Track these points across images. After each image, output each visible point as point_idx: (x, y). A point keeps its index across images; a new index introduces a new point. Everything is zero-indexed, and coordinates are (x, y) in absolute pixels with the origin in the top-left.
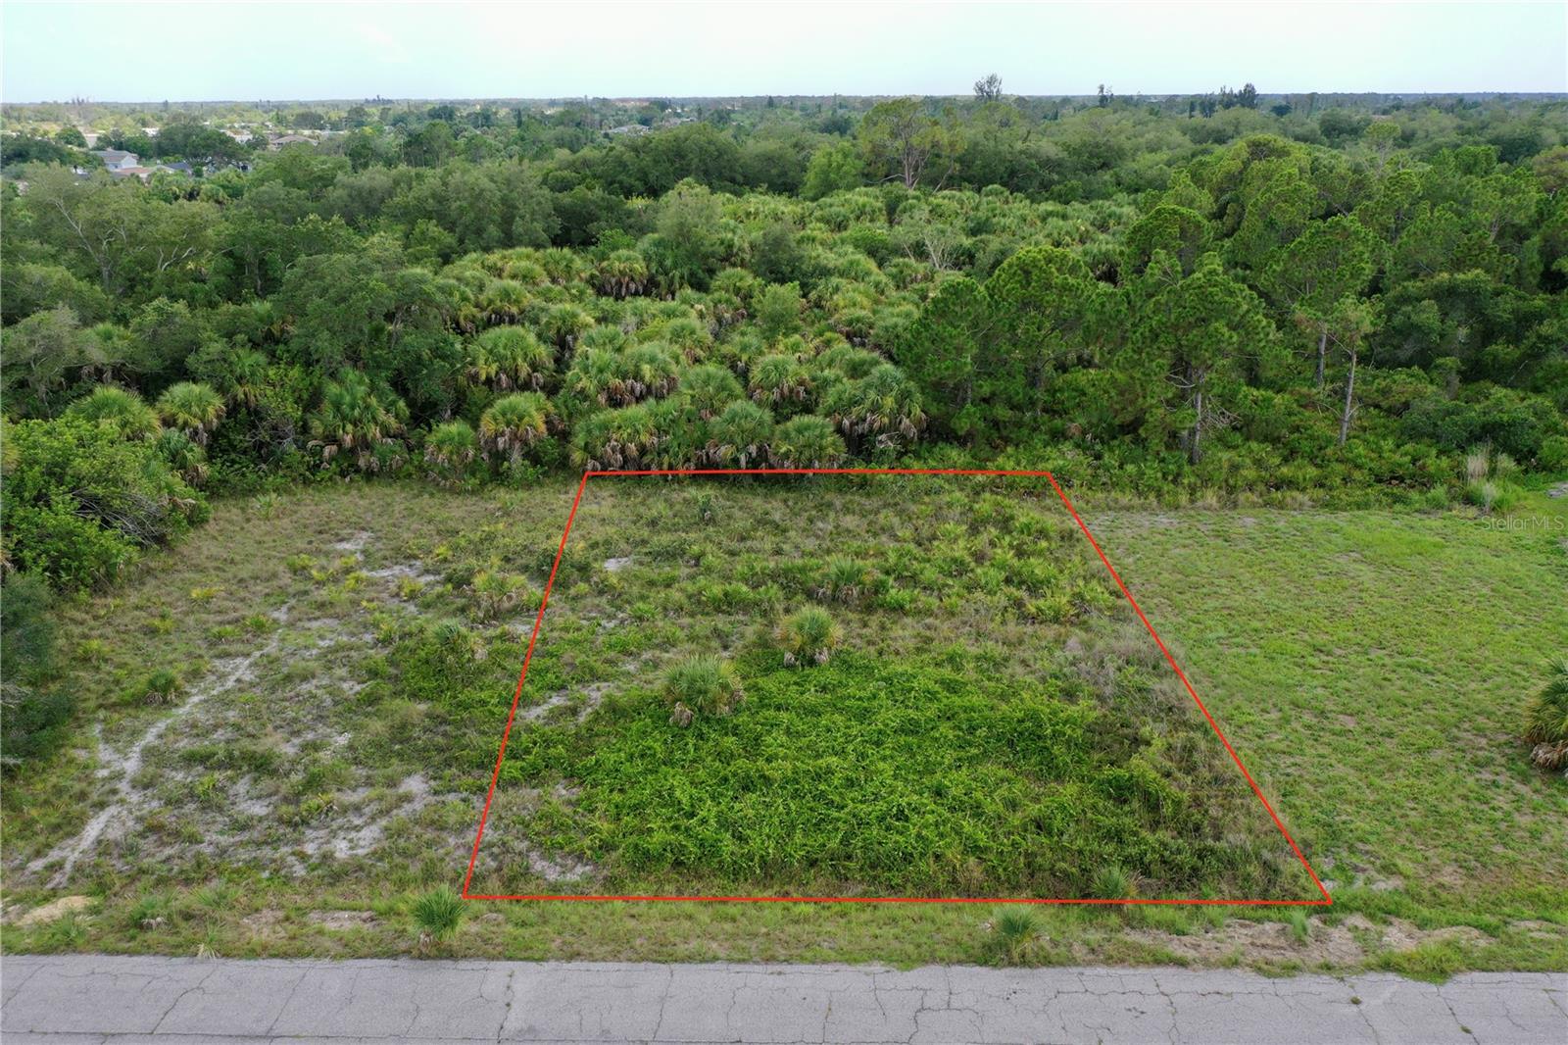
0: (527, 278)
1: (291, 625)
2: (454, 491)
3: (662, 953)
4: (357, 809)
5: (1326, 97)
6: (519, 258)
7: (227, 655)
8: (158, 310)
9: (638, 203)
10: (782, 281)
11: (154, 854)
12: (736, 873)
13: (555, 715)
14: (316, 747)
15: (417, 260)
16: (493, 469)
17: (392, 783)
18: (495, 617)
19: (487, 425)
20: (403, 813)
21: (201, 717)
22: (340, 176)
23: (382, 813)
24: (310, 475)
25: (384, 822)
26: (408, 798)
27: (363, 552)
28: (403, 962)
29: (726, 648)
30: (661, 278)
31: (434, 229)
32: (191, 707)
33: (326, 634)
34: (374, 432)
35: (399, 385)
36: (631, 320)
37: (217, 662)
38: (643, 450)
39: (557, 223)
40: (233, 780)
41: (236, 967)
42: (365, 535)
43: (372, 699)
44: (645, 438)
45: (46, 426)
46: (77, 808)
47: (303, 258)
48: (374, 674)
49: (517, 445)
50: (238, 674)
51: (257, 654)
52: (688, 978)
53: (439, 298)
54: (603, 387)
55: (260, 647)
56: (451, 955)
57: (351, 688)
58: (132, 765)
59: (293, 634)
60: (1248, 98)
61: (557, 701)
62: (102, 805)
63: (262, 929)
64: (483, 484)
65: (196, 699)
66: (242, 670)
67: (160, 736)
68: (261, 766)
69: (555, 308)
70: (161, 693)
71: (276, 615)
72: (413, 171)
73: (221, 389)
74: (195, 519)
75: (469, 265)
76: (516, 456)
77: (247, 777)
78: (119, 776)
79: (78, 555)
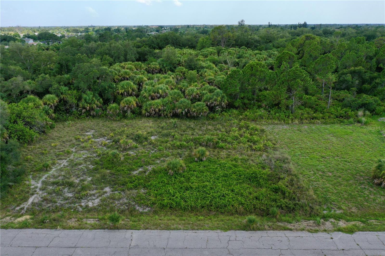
0: (131, 69)
1: (76, 152)
2: (114, 120)
3: (167, 228)
4: (94, 195)
5: (324, 25)
6: (129, 64)
7: (61, 159)
8: (42, 77)
9: (157, 51)
10: (193, 70)
11: (46, 206)
12: (185, 209)
13: (140, 173)
14: (83, 180)
15: (104, 65)
16: (123, 115)
17: (102, 189)
18: (125, 150)
19: (122, 104)
20: (104, 196)
21: (55, 174)
22: (84, 45)
23: (100, 196)
24: (79, 117)
25: (100, 198)
26: (106, 192)
27: (93, 135)
28: (106, 230)
29: (181, 157)
30: (163, 69)
31: (108, 57)
32: (53, 171)
33: (84, 154)
34: (95, 106)
35: (101, 95)
36: (156, 79)
37: (59, 161)
38: (160, 110)
39: (137, 56)
40: (64, 188)
41: (66, 231)
42: (93, 131)
43: (96, 169)
44: (160, 107)
45: (16, 105)
46: (27, 195)
47: (77, 64)
48: (97, 163)
49: (129, 109)
50: (64, 164)
51: (68, 159)
52: (174, 234)
53: (110, 74)
54: (150, 95)
55: (69, 157)
56: (118, 229)
57: (91, 167)
58: (39, 185)
59: (76, 154)
60: (305, 25)
61: (140, 170)
62: (33, 194)
63: (72, 223)
64: (121, 118)
65: (54, 170)
66: (64, 163)
67: (46, 178)
68: (71, 185)
69: (138, 76)
70: (46, 168)
71: (72, 150)
72: (102, 43)
73: (57, 96)
74: (52, 127)
75: (117, 66)
76: (129, 112)
77: (67, 188)
78: (37, 187)
79: (24, 136)
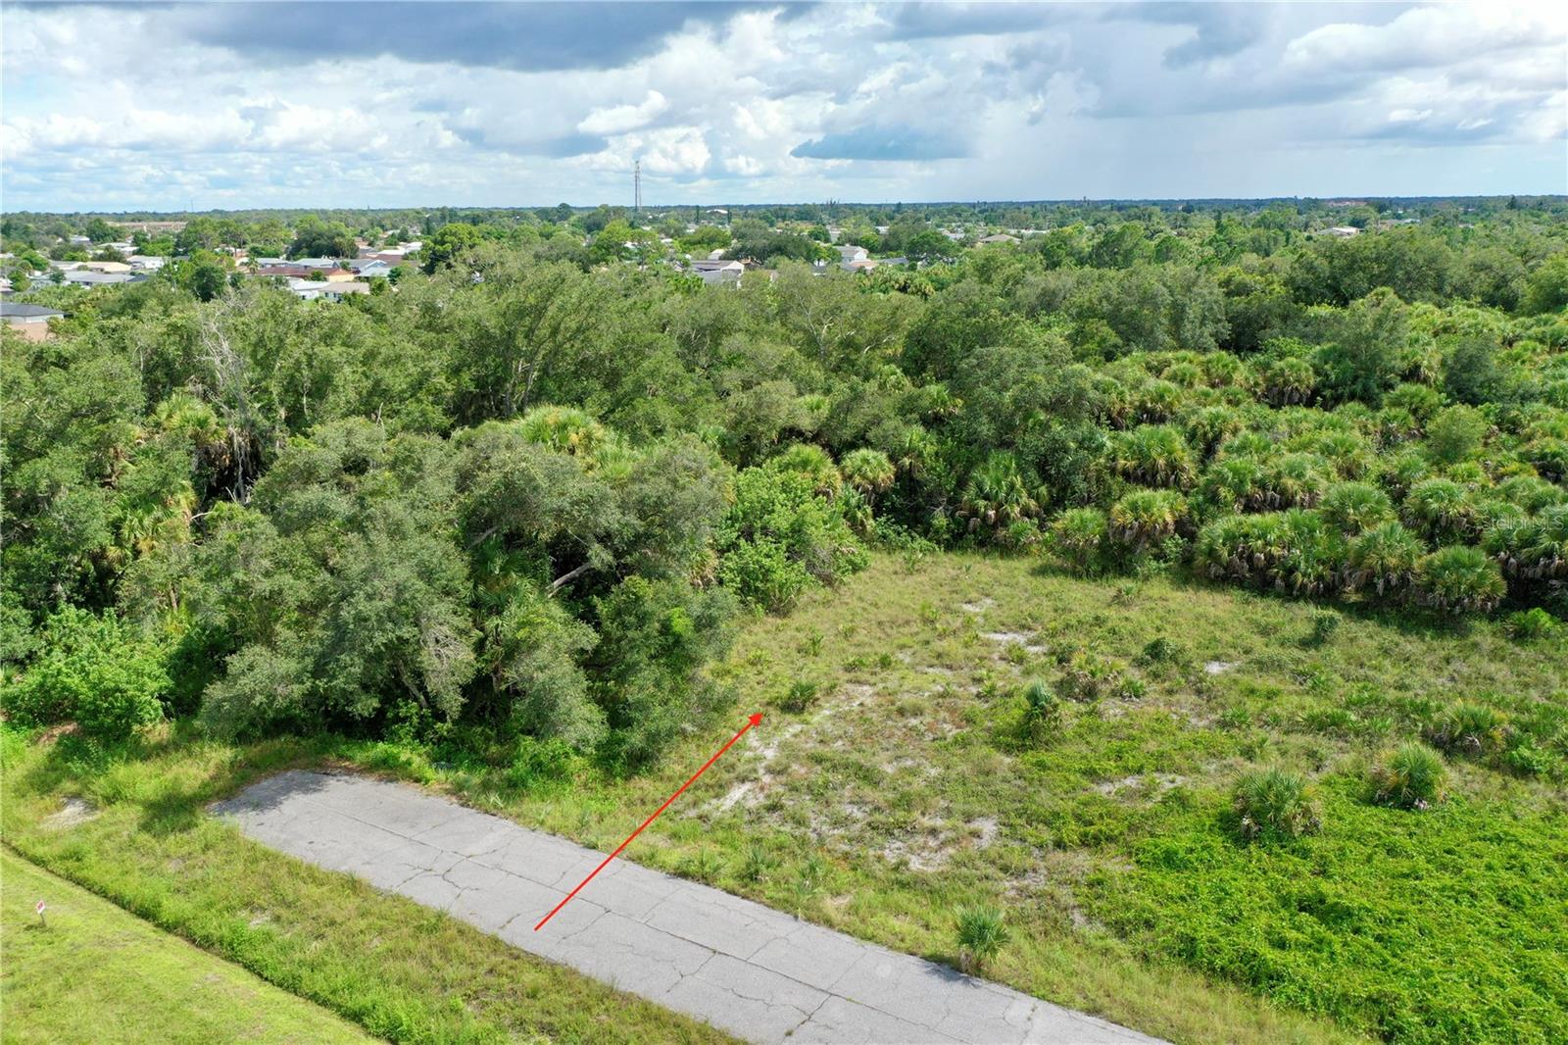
0: (1181, 379)
1: (912, 667)
6: (1186, 361)
9: (1324, 310)
13: (1129, 795)
15: (1080, 358)
16: (1116, 559)
18: (1090, 696)
19: (1116, 517)
20: (973, 847)
25: (951, 851)
27: (985, 616)
28: (944, 969)
34: (1016, 512)
35: (1044, 471)
36: (1283, 428)
37: (848, 686)
38: (1271, 561)
40: (842, 784)
42: (989, 601)
43: (964, 743)
44: (1275, 550)
47: (978, 350)
48: (970, 720)
49: (1143, 539)
50: (862, 699)
51: (881, 686)
53: (1092, 394)
54: (1241, 493)
55: (883, 680)
57: (951, 731)
58: (770, 753)
59: (912, 674)
61: (1131, 782)
62: (743, 780)
63: (840, 908)
64: (1104, 571)
65: (827, 713)
66: (865, 695)
67: (795, 736)
68: (868, 776)
70: (802, 702)
71: (901, 656)
73: (893, 458)
76: (1141, 549)
77: (853, 783)
